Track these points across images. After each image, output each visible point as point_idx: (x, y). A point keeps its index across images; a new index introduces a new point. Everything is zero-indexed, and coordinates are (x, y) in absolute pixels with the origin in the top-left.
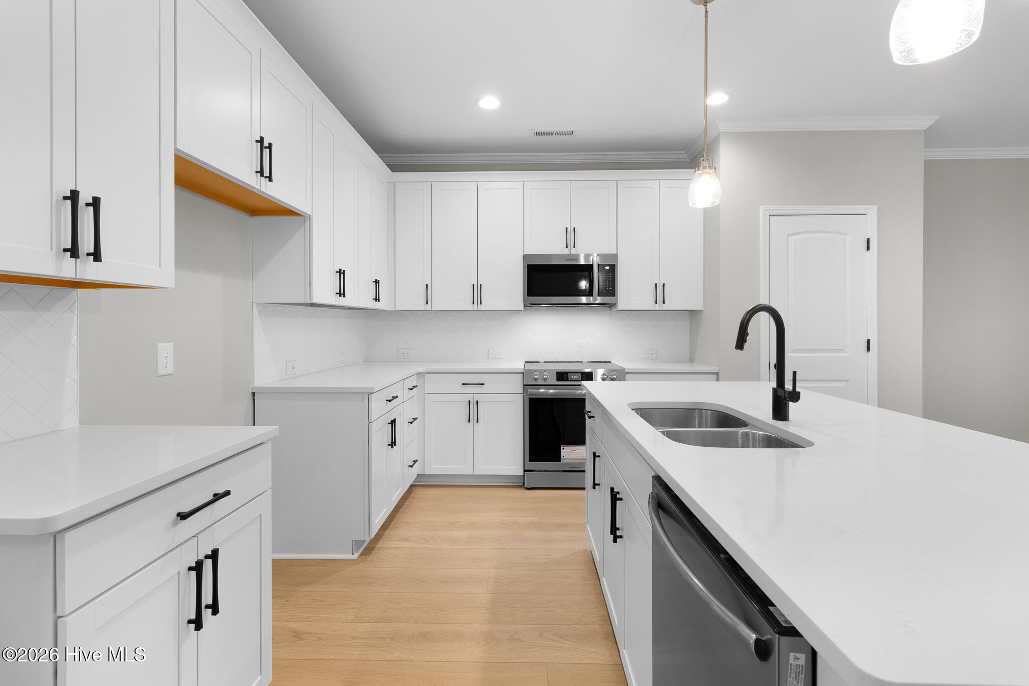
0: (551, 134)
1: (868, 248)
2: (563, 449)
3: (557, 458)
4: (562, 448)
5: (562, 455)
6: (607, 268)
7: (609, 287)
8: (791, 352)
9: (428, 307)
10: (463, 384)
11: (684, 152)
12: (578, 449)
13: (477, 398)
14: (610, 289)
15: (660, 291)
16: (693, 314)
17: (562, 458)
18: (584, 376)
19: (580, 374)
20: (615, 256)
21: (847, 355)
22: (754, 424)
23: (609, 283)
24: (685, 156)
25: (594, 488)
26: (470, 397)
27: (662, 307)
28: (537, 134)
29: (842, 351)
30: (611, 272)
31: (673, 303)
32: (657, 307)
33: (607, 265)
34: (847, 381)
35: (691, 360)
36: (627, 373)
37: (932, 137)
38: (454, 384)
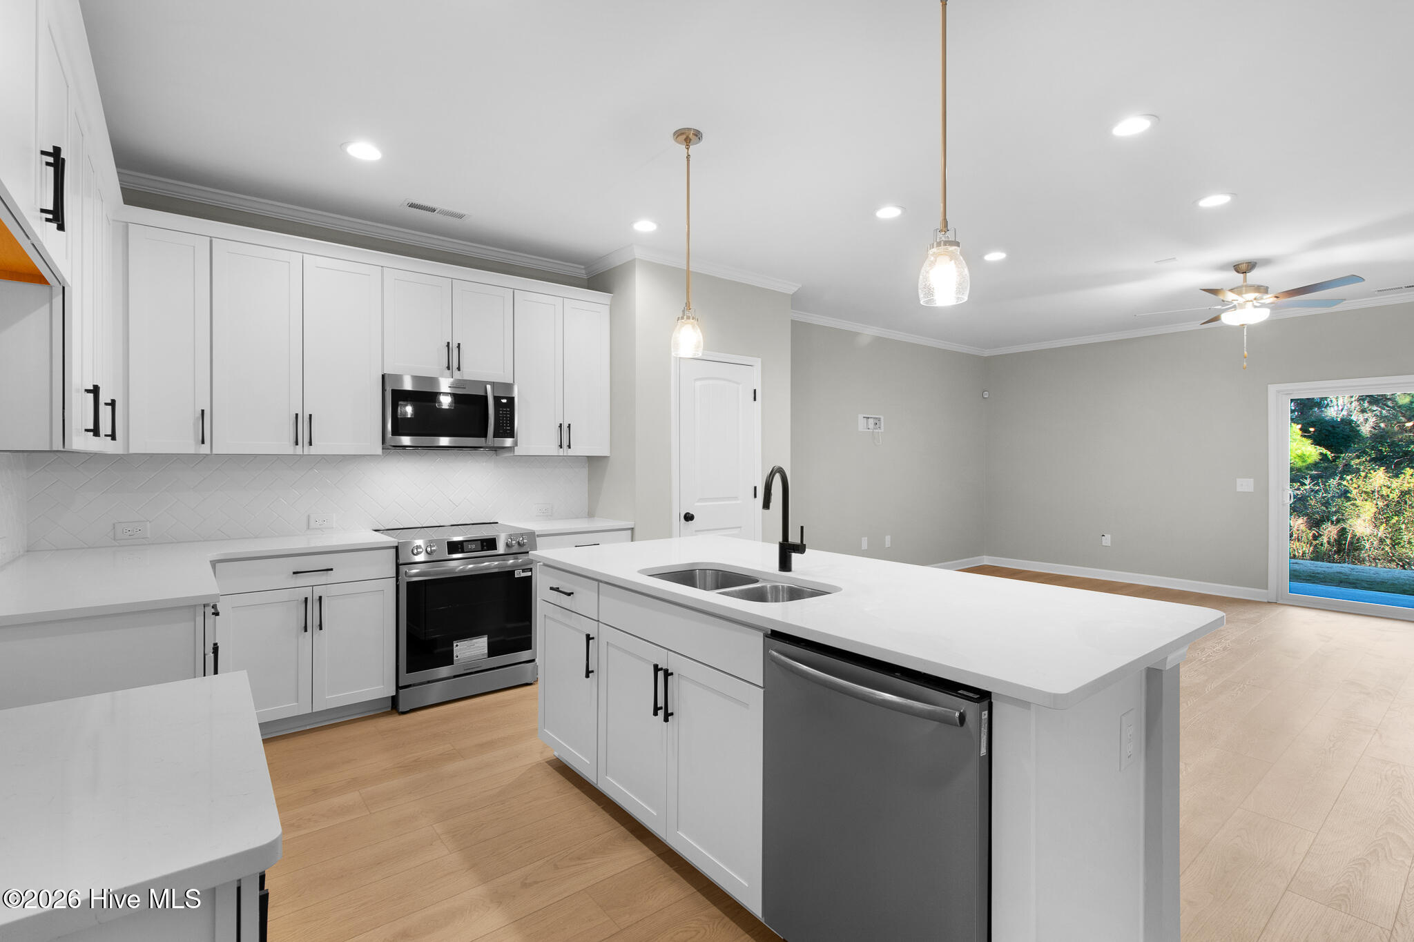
0: (434, 210)
1: (755, 399)
2: (457, 646)
3: (448, 659)
4: (455, 645)
5: (455, 655)
6: (504, 401)
7: (507, 426)
8: (698, 502)
9: (205, 449)
10: (294, 573)
11: (583, 267)
12: (477, 643)
13: (318, 591)
14: (506, 427)
15: (564, 432)
16: (594, 462)
17: (455, 658)
18: (485, 544)
19: (479, 542)
20: (509, 387)
21: (738, 502)
22: (765, 577)
23: (507, 420)
24: (583, 272)
25: (587, 676)
26: (307, 592)
27: (567, 452)
28: (412, 206)
29: (736, 498)
30: (506, 408)
31: (581, 447)
32: (561, 452)
33: (504, 398)
34: (740, 527)
35: (591, 515)
36: (538, 536)
37: (796, 300)
38: (279, 574)
